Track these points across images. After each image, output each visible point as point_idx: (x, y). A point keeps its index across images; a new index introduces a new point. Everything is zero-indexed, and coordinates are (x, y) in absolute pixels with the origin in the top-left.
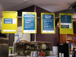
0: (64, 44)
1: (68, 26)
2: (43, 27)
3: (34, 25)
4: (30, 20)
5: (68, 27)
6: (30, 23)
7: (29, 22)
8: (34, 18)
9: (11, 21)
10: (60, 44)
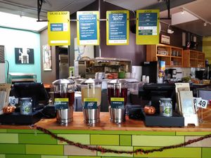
0: (150, 62)
1: (151, 31)
2: (110, 35)
3: (96, 32)
4: (89, 24)
5: (150, 33)
6: (89, 29)
7: (87, 28)
8: (95, 21)
9: (61, 26)
10: (145, 63)
